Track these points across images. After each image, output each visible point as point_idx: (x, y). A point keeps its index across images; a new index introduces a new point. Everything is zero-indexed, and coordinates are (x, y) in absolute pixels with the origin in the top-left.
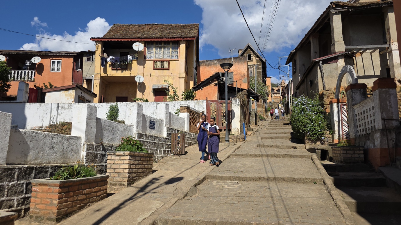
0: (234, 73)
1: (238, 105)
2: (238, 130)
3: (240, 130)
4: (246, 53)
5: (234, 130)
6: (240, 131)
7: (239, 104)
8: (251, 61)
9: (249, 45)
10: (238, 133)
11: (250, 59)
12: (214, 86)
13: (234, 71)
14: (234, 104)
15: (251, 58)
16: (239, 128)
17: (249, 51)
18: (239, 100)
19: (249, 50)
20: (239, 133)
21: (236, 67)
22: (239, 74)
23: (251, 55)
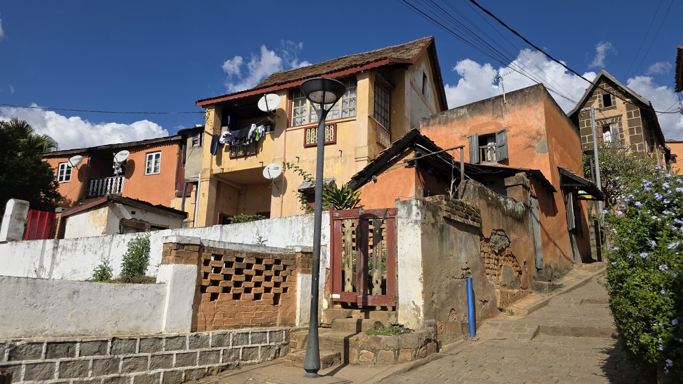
0: (512, 131)
1: (416, 222)
2: (417, 309)
3: (422, 308)
4: (599, 93)
5: (406, 311)
6: (422, 315)
8: (612, 108)
9: (602, 75)
10: (415, 320)
12: (406, 167)
13: (511, 127)
14: (405, 221)
15: (612, 100)
16: (420, 302)
17: (604, 87)
18: (417, 205)
19: (604, 84)
20: (418, 322)
21: (515, 116)
22: (525, 132)
23: (611, 96)
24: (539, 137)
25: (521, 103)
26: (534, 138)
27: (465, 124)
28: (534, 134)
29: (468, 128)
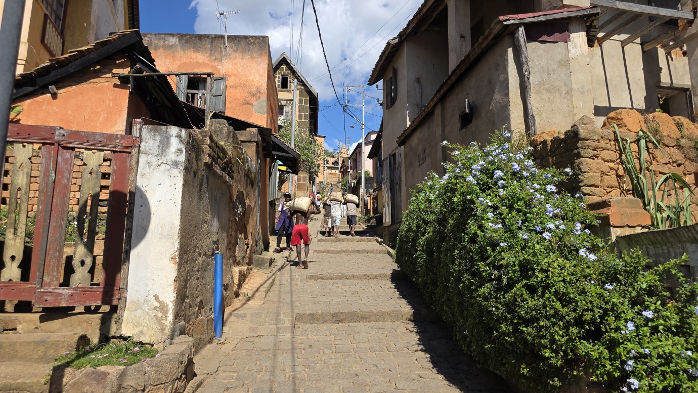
0: (230, 82)
1: (176, 164)
2: (163, 308)
3: (171, 307)
4: (279, 74)
5: (139, 313)
6: (171, 317)
7: (182, 158)
8: (288, 91)
9: (284, 57)
10: (156, 326)
11: (287, 88)
12: (115, 86)
13: (230, 76)
15: (289, 84)
16: (169, 297)
17: (284, 70)
18: (179, 136)
19: (284, 66)
20: (162, 329)
21: (236, 64)
22: (245, 86)
23: (289, 80)
24: (258, 95)
25: (244, 52)
26: (253, 95)
27: (174, 57)
28: (253, 90)
29: (178, 63)
